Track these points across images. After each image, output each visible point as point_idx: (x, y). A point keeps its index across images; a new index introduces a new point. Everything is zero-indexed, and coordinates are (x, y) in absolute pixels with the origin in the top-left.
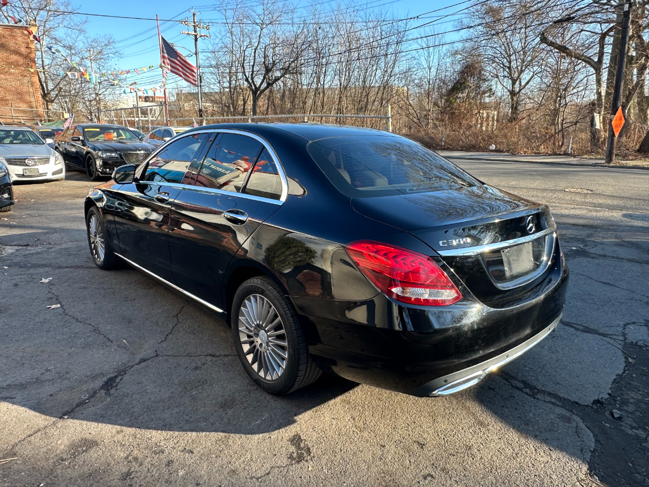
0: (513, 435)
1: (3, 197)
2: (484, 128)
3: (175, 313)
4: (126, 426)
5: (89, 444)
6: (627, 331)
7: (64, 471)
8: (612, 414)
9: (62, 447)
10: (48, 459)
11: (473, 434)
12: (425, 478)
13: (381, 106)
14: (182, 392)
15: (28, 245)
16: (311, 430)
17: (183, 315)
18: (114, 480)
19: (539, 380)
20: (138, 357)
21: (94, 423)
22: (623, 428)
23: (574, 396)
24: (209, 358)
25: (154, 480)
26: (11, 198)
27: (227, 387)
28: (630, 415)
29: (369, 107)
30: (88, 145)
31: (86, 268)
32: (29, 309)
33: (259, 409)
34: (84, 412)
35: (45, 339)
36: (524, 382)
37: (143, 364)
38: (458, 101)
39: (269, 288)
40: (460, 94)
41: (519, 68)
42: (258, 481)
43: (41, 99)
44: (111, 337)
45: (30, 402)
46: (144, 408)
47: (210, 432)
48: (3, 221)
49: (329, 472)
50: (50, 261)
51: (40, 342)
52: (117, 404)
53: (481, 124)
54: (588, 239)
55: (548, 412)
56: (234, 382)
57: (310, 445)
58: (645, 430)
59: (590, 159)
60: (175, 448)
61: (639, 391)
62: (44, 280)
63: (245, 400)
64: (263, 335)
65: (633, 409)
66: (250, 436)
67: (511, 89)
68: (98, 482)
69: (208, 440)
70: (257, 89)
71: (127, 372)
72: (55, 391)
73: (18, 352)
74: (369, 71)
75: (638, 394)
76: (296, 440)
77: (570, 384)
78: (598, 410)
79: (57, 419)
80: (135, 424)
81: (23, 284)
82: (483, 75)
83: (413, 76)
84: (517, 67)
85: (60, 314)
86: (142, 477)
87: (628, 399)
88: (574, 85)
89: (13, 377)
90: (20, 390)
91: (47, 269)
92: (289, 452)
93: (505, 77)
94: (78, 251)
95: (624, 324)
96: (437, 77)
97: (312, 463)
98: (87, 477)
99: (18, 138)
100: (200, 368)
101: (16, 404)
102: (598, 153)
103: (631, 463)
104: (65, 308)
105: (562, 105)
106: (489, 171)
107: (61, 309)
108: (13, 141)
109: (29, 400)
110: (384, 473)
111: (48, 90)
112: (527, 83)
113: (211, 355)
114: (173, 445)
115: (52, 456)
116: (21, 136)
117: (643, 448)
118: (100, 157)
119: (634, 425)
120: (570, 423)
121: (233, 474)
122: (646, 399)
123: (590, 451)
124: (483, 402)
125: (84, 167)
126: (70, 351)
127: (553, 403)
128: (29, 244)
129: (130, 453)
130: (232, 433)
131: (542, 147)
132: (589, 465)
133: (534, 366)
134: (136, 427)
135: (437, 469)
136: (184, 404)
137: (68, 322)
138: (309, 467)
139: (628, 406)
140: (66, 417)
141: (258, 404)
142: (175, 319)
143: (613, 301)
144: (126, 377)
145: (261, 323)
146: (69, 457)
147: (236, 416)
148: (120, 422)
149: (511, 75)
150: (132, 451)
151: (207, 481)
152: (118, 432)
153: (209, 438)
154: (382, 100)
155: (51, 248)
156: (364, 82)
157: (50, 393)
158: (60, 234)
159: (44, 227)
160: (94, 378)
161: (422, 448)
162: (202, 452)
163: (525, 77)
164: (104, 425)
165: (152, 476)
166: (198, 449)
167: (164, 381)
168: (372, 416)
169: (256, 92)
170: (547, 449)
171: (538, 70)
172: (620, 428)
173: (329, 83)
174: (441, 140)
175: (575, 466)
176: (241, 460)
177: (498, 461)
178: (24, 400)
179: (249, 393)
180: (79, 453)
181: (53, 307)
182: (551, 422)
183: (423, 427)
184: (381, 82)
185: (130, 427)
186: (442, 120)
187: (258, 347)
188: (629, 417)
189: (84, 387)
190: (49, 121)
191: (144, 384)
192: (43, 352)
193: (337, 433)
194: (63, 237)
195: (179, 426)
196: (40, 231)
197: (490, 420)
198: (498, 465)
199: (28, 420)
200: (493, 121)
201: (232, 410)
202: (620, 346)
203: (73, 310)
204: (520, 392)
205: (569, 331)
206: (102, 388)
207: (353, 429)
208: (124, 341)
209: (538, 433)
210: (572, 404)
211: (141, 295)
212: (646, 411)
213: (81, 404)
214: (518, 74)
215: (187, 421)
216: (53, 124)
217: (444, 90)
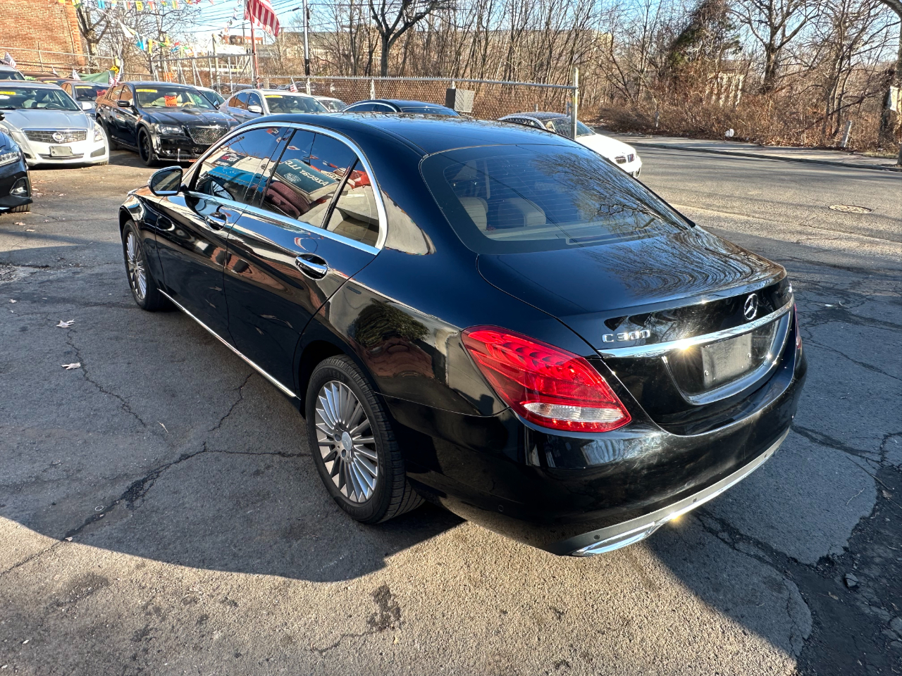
0: (694, 606)
1: (17, 192)
2: (721, 102)
3: (237, 384)
4: (150, 558)
5: (95, 582)
6: (887, 447)
7: (58, 622)
8: (845, 581)
9: (60, 585)
10: (38, 603)
11: (636, 600)
12: (557, 666)
13: (570, 64)
14: (233, 509)
15: (47, 266)
16: (406, 580)
17: (248, 388)
18: (124, 639)
19: (745, 520)
20: (179, 451)
21: (106, 551)
22: (858, 603)
23: (792, 548)
24: (277, 458)
25: (178, 645)
26: (27, 194)
27: (296, 505)
28: (871, 584)
29: (553, 63)
30: (141, 114)
31: (122, 307)
32: (38, 369)
33: (336, 542)
34: (95, 533)
35: (54, 415)
36: (722, 522)
37: (184, 463)
38: (686, 58)
39: (355, 376)
40: (691, 47)
41: (785, 9)
42: (321, 655)
43: (79, 38)
44: (144, 418)
45: (24, 513)
46: (179, 531)
47: (264, 574)
48: (18, 227)
49: (423, 648)
50: (74, 294)
51: (47, 421)
52: (141, 524)
53: (718, 95)
54: (852, 291)
55: (749, 573)
56: (307, 498)
57: (401, 604)
58: (890, 608)
59: (876, 157)
60: (213, 597)
61: (891, 544)
62: (63, 324)
63: (318, 527)
64: (347, 440)
65: (877, 574)
66: (319, 584)
67: (768, 42)
68: (102, 642)
69: (260, 586)
70: (389, 31)
71: (161, 473)
72: (59, 497)
73: (15, 435)
74: (556, 7)
75: (888, 551)
76: (382, 595)
77: (790, 528)
78: (825, 573)
79: (57, 541)
80: (163, 556)
81: (33, 328)
82: (728, 18)
83: (622, 18)
84: (782, 8)
85: (79, 379)
86: (164, 639)
87: (873, 557)
88: (865, 38)
89: (4, 474)
90: (12, 493)
91: (69, 306)
92: (369, 613)
93: (760, 22)
94: (115, 279)
95: (884, 435)
96: (658, 21)
97: (400, 632)
98: (88, 634)
99: (43, 100)
100: (263, 473)
101: (4, 516)
102: (889, 149)
103: (860, 660)
104: (86, 368)
105: (844, 69)
106: (719, 171)
107: (82, 370)
108: (36, 104)
109: (23, 511)
110: (499, 654)
111: (90, 24)
112: (795, 33)
113: (279, 453)
114: (211, 591)
115: (45, 598)
116: (47, 96)
117: (883, 637)
118: (158, 133)
119: (876, 599)
120: (780, 592)
121: (288, 643)
122: (899, 559)
123: (803, 638)
124: (657, 550)
125: (136, 145)
126: (86, 437)
127: (759, 559)
128: (49, 265)
129: (151, 601)
130: (294, 578)
131: (805, 135)
132: (797, 661)
133: (741, 497)
134: (164, 561)
135: (576, 653)
136: (233, 529)
137: (87, 392)
138: (396, 638)
139: (870, 568)
140: (70, 539)
141: (336, 534)
142: (236, 394)
143: (874, 396)
144: (159, 482)
145: (344, 423)
146: (67, 600)
147: (303, 552)
148: (142, 551)
149: (770, 19)
150: (154, 597)
151: (251, 651)
152: (138, 567)
153: (262, 584)
154: (572, 52)
155: (78, 273)
156: (547, 24)
157: (52, 501)
158: (93, 251)
159: (73, 239)
160: (115, 480)
161: (559, 618)
162: (249, 604)
163: (792, 23)
164: (120, 554)
165: (177, 637)
166: (245, 601)
167: (209, 490)
168: (495, 563)
169: (388, 36)
170: (740, 631)
171: (814, 12)
172: (853, 603)
173: (496, 24)
174: (655, 119)
175: (777, 662)
176: (302, 622)
177: (665, 646)
178: (17, 510)
179: (326, 517)
180: (82, 597)
181: (71, 366)
182: (752, 589)
183: (566, 585)
184: (572, 26)
185: (155, 559)
186: (661, 88)
187: (340, 454)
188: (869, 586)
189: (99, 494)
190: (93, 71)
191: (182, 494)
192: (49, 436)
193: (441, 587)
194: (96, 256)
195: (223, 563)
196: (65, 244)
197: (664, 580)
198: (665, 652)
199: (18, 542)
200: (736, 91)
201: (299, 542)
202: (874, 472)
203: (98, 373)
204: (714, 537)
205: (800, 443)
206: (124, 497)
207: (466, 582)
208: (163, 425)
209: (730, 605)
210: (788, 562)
211: (194, 353)
212: (896, 578)
213: (94, 519)
214: (782, 18)
215: (235, 555)
216: (97, 76)
217: (666, 41)
